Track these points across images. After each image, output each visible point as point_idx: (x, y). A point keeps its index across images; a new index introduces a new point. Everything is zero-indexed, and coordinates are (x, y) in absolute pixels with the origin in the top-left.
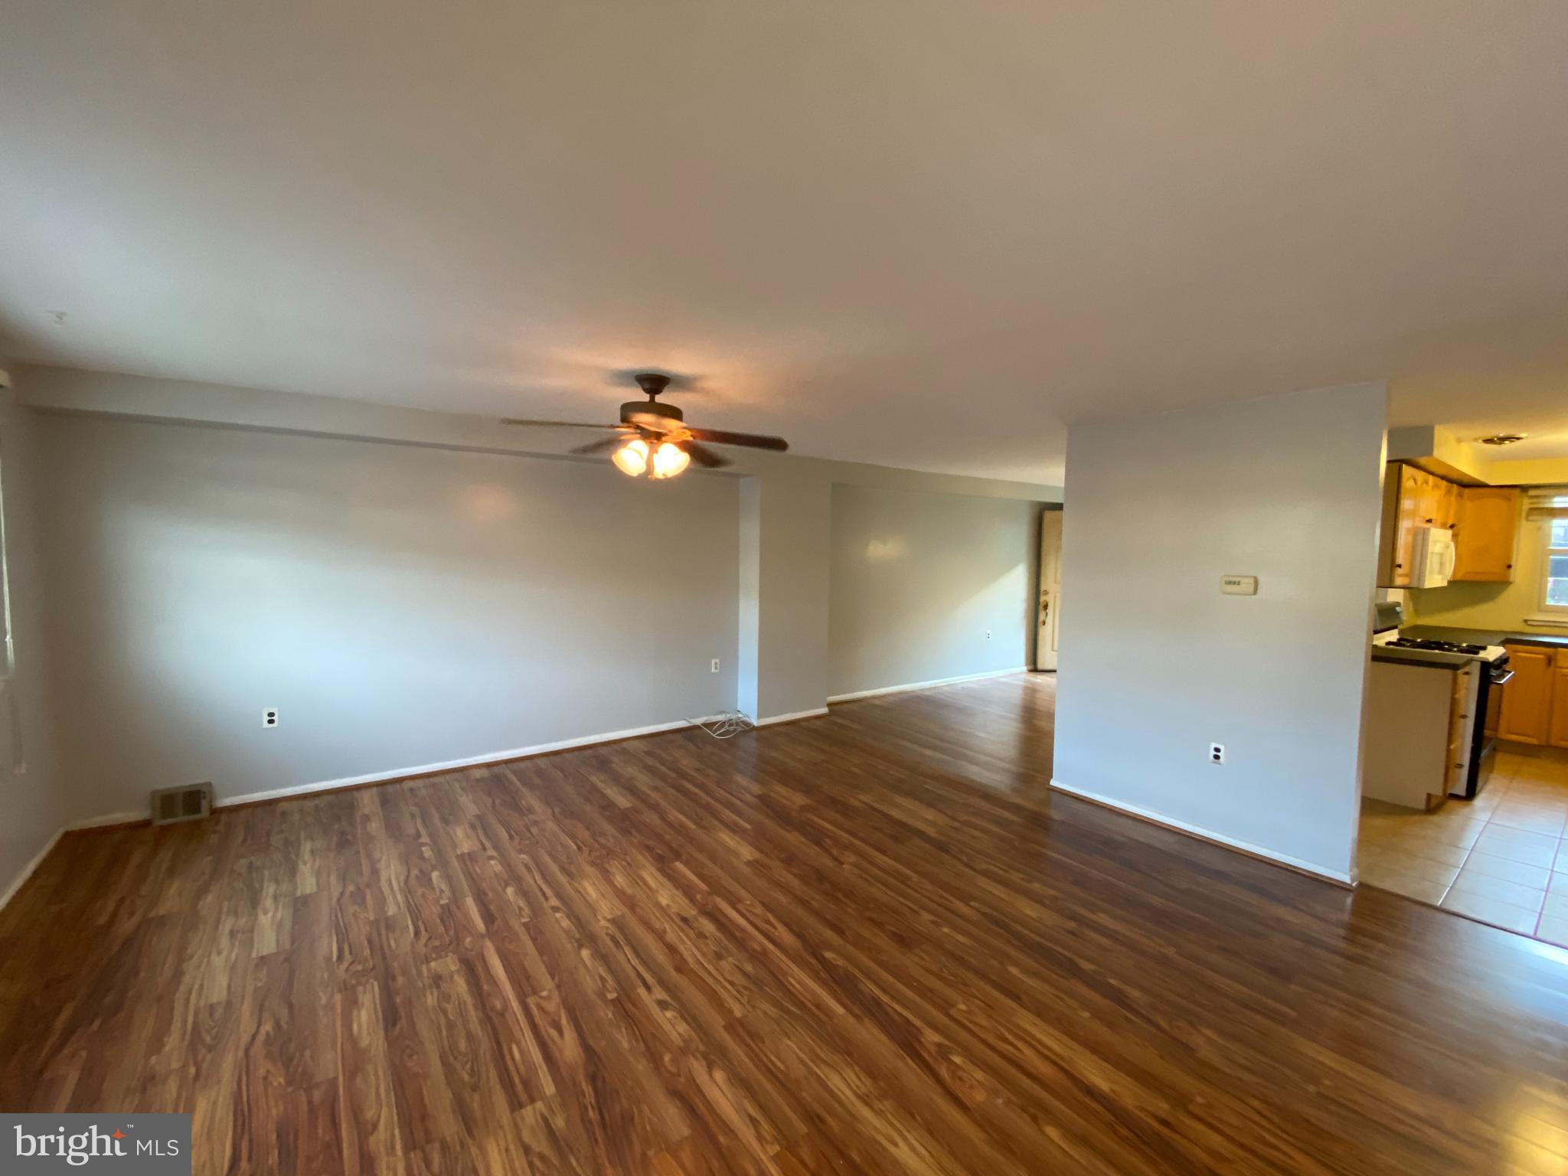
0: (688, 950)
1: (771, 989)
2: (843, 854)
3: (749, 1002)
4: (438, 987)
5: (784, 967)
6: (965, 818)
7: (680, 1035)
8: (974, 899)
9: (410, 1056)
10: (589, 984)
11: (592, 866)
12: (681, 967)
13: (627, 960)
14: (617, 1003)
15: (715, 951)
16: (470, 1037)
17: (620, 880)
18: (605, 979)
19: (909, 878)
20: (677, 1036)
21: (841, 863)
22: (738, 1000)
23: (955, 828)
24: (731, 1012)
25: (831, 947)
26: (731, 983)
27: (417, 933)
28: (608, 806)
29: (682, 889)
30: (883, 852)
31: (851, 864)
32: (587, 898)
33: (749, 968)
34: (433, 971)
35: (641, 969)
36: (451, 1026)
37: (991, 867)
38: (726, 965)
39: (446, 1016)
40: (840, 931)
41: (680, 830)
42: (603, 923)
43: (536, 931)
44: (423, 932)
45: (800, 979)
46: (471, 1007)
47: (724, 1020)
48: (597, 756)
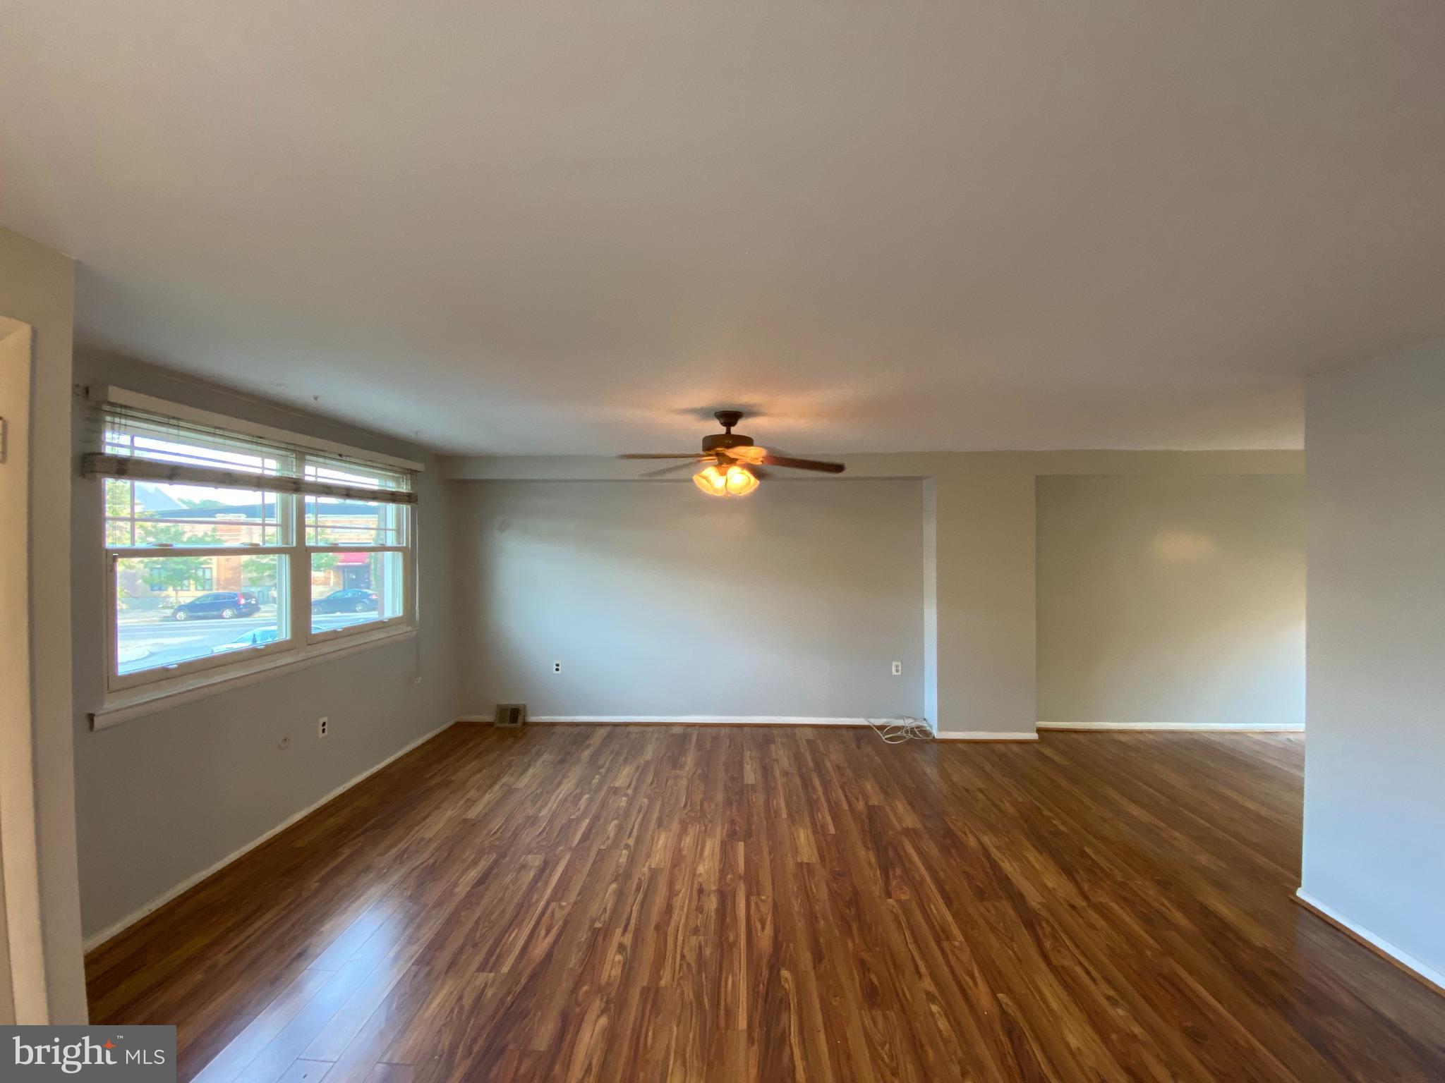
0: (678, 916)
1: (706, 978)
2: (901, 889)
3: (679, 979)
5: (736, 964)
6: (1104, 899)
7: (610, 976)
8: (1010, 992)
9: (468, 909)
10: (594, 909)
11: (680, 823)
12: (661, 928)
13: (633, 906)
14: (596, 932)
15: (697, 926)
17: (688, 841)
18: (606, 912)
19: (949, 937)
20: (607, 977)
21: (889, 895)
22: (674, 973)
23: (1073, 907)
24: (660, 978)
25: (793, 968)
26: (683, 957)
27: (541, 833)
28: (737, 777)
29: (724, 866)
30: (949, 902)
31: (899, 901)
32: (653, 847)
33: (707, 952)
34: (526, 861)
35: (634, 914)
37: (1078, 969)
38: (694, 940)
39: (504, 893)
40: (818, 957)
41: (771, 815)
42: (645, 870)
43: (602, 856)
44: (545, 833)
45: (739, 985)
47: (648, 983)
48: (765, 735)
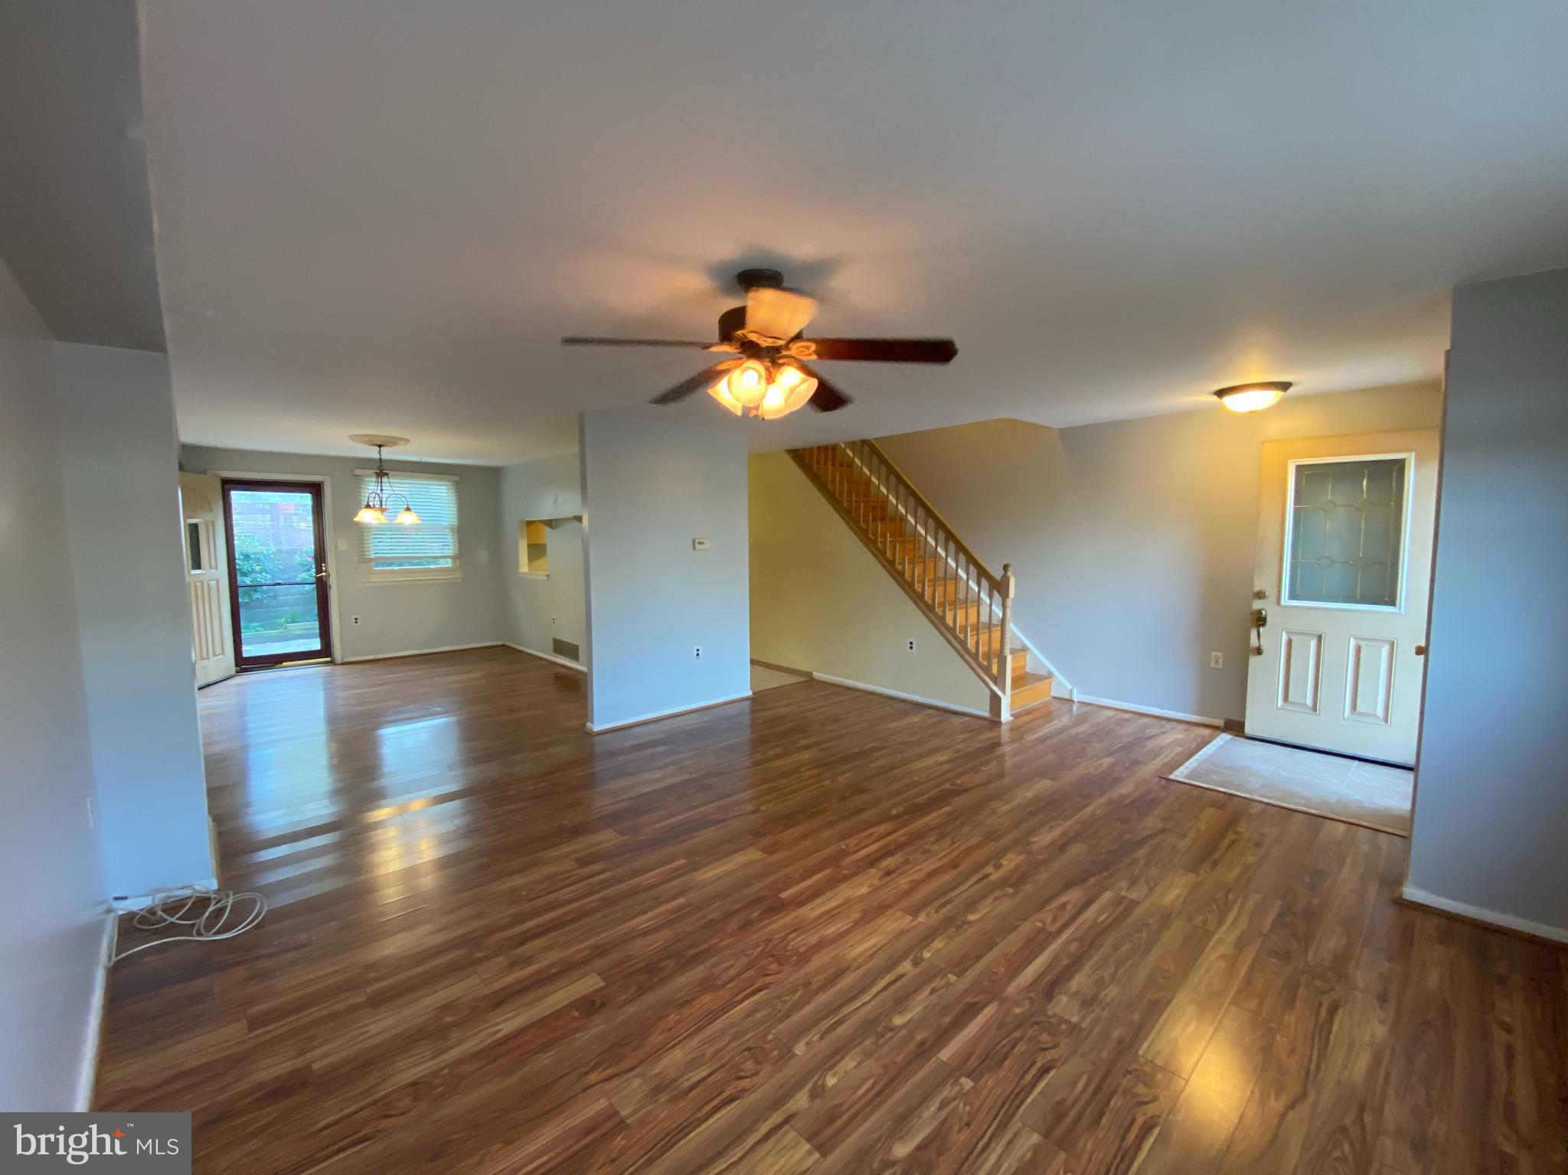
0: (928, 867)
1: (948, 830)
4: (1095, 997)
5: (919, 827)
7: (1017, 856)
9: (1168, 971)
10: (1006, 905)
12: (953, 865)
14: (1016, 886)
15: (920, 854)
16: (1116, 947)
17: (835, 928)
18: (995, 898)
20: (1020, 857)
22: (967, 840)
24: (979, 842)
25: (885, 813)
26: (952, 844)
27: (1045, 1070)
32: (886, 942)
33: (930, 839)
34: (1082, 1013)
35: (969, 884)
36: (1119, 964)
38: (934, 848)
39: (1116, 971)
42: (921, 919)
44: (1039, 1065)
45: (928, 820)
46: (1093, 961)
47: (990, 843)
